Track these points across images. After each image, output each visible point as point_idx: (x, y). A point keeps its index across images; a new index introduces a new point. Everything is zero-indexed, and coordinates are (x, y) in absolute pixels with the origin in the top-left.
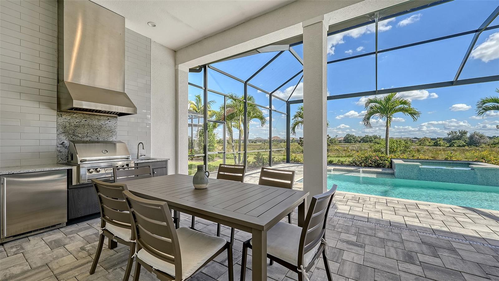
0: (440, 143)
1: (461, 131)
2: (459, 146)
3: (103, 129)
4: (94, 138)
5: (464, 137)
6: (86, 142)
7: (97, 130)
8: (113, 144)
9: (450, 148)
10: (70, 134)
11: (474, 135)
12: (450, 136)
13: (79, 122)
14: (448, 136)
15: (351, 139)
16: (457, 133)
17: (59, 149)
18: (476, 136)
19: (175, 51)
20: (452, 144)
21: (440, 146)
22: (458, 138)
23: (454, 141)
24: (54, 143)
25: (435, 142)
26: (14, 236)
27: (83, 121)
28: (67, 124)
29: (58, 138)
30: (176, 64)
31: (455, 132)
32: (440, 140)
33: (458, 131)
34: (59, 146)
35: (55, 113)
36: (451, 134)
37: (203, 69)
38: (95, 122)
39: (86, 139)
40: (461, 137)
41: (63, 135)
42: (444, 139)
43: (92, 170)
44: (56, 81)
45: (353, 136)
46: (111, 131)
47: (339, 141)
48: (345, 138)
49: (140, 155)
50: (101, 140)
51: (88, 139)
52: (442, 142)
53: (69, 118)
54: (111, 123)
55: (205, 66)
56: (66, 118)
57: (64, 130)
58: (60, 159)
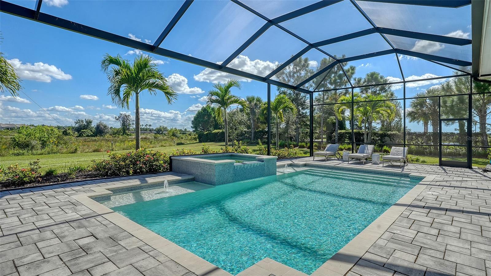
0: (69, 133)
1: (87, 120)
2: (88, 136)
5: (89, 126)
9: (79, 138)
11: (99, 125)
12: (77, 125)
18: (101, 126)
20: (81, 134)
21: (69, 135)
22: (85, 127)
23: (82, 131)
25: (64, 131)
31: (82, 121)
32: (69, 129)
33: (84, 120)
36: (78, 123)
40: (87, 126)
42: (72, 128)
52: (71, 132)
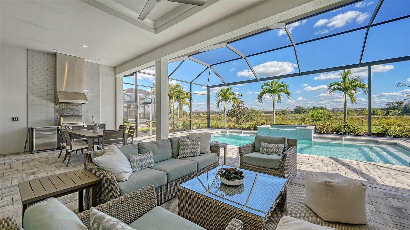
0: (377, 113)
1: (397, 102)
2: (395, 115)
3: (75, 110)
4: (71, 114)
5: (400, 107)
6: (68, 116)
7: (72, 110)
8: (80, 117)
9: (385, 117)
10: (60, 113)
11: (408, 105)
12: (387, 106)
13: (64, 107)
14: (386, 106)
15: (300, 111)
16: (394, 103)
17: (55, 119)
19: (115, 68)
20: (388, 113)
21: (377, 115)
22: (395, 108)
23: (389, 111)
24: (54, 116)
25: (373, 112)
26: (37, 151)
27: (66, 107)
28: (59, 108)
29: (55, 115)
30: (115, 74)
31: (392, 103)
34: (55, 118)
35: (54, 104)
36: (388, 105)
37: (135, 74)
38: (71, 107)
39: (67, 115)
40: (398, 107)
41: (57, 113)
42: (382, 109)
43: (67, 128)
44: (54, 90)
45: (302, 107)
46: (79, 111)
47: (291, 112)
48: (295, 109)
49: (93, 122)
50: (74, 115)
51: (68, 115)
52: (379, 112)
53: (60, 105)
54: (79, 107)
55: (136, 73)
56: (58, 106)
57: (58, 111)
58: (56, 123)
